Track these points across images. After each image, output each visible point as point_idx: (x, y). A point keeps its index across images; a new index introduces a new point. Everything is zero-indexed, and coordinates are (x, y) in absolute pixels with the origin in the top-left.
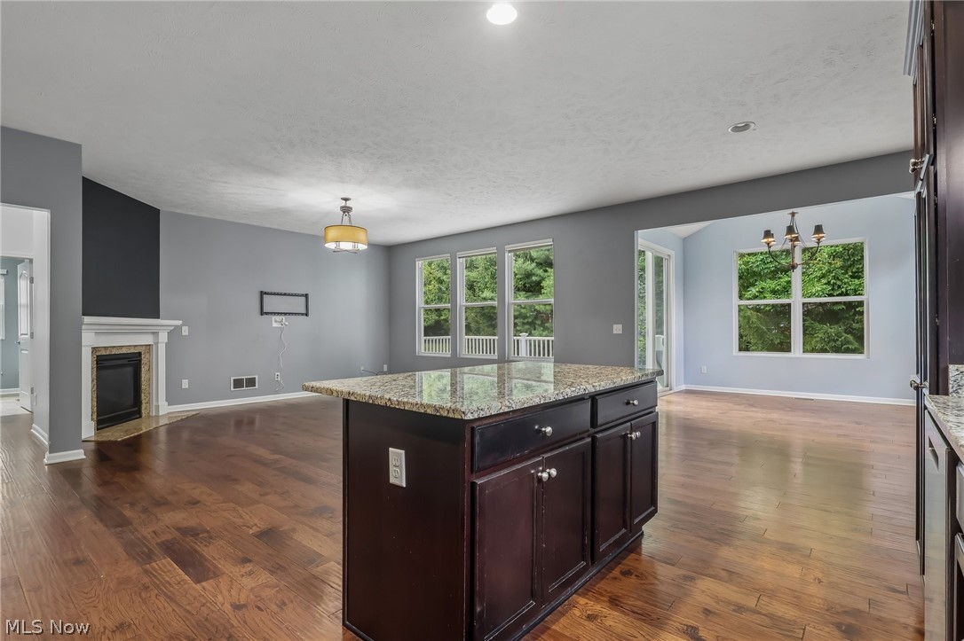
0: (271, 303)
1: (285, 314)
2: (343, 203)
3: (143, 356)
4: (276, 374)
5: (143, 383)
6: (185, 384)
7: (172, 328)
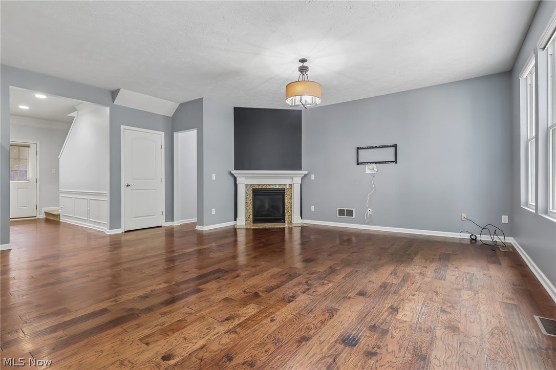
0: (365, 156)
1: (376, 163)
2: (301, 64)
3: (286, 190)
4: (369, 209)
5: (286, 205)
6: (313, 208)
7: (303, 175)
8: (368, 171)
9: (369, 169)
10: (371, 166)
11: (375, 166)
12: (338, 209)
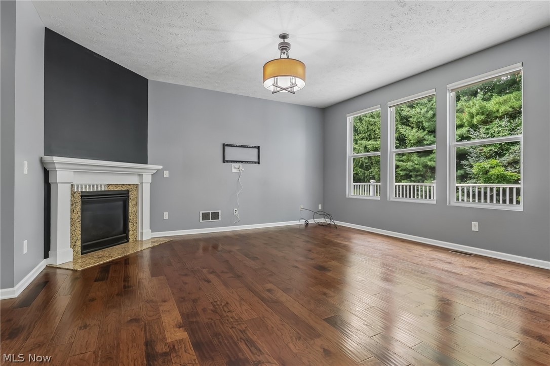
0: (231, 153)
1: (242, 162)
2: (282, 40)
3: (130, 193)
4: (235, 210)
5: (130, 215)
6: (166, 215)
7: (155, 171)
8: (234, 171)
9: (235, 168)
10: (237, 165)
11: (241, 165)
12: (201, 212)
